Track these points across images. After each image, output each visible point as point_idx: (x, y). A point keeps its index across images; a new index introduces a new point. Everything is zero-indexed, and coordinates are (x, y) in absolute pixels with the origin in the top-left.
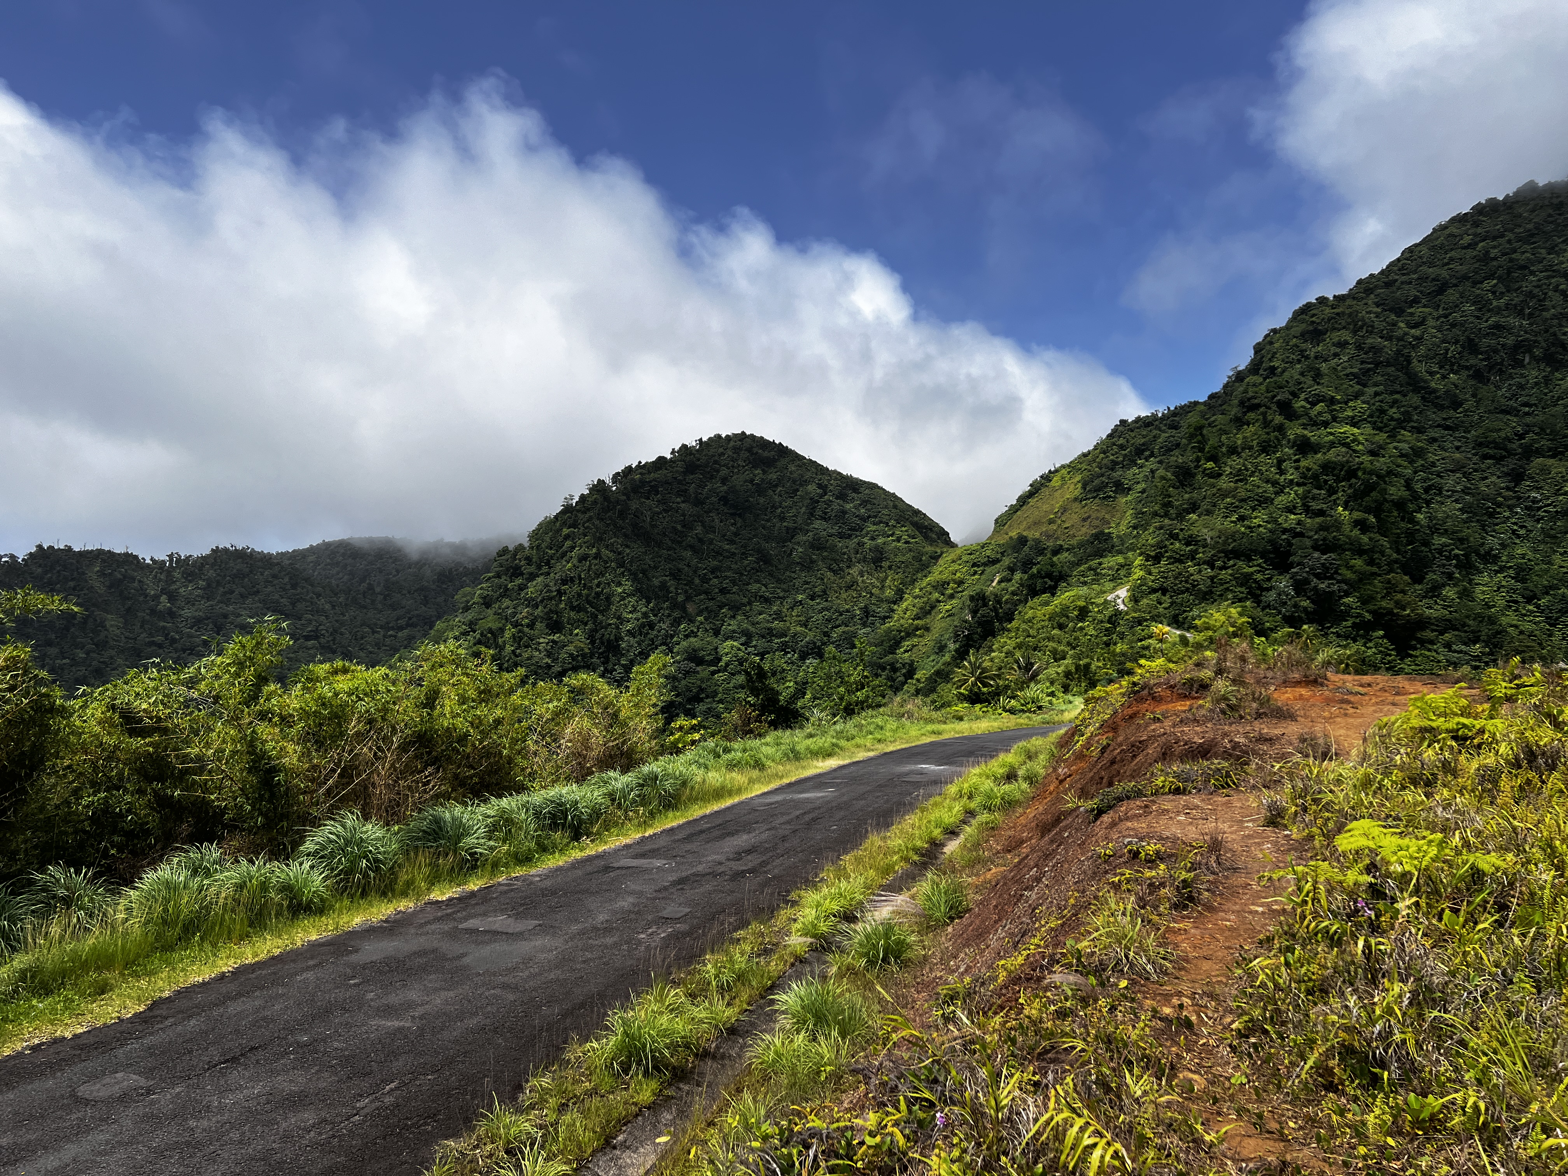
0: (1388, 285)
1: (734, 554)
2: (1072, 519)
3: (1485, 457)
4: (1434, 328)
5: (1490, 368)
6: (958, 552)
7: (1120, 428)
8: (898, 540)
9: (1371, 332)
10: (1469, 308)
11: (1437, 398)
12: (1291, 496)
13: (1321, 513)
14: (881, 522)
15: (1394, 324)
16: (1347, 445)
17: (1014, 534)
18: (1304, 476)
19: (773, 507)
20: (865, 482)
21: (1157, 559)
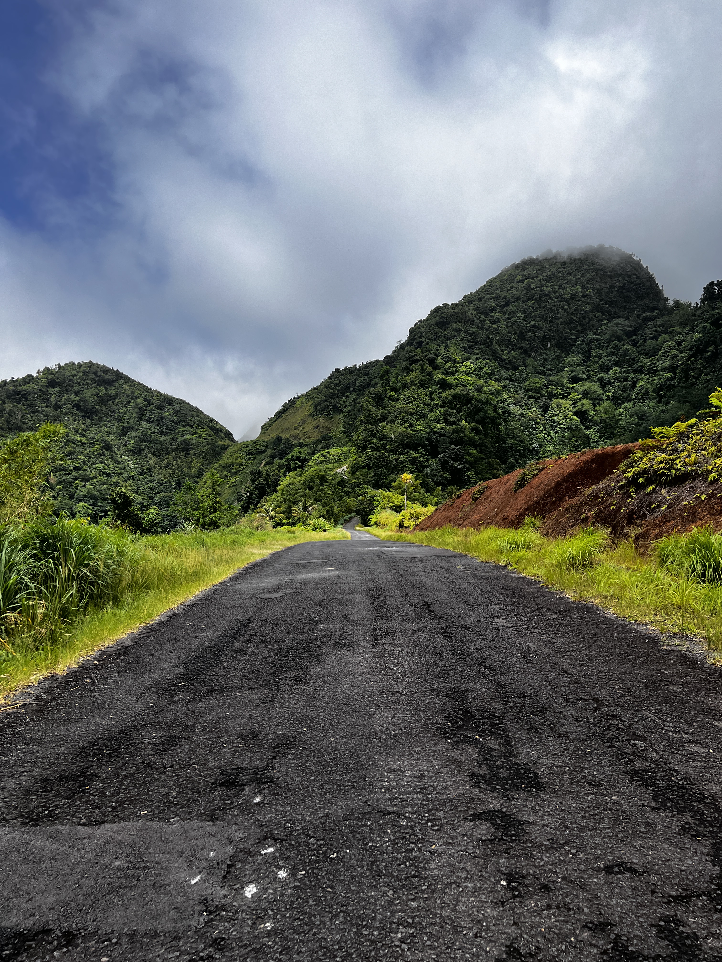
0: (480, 299)
1: (84, 443)
2: (309, 427)
3: (530, 397)
4: (504, 324)
5: (532, 348)
6: (239, 446)
7: (336, 374)
8: (200, 437)
9: (473, 325)
10: (520, 315)
11: (506, 364)
12: (437, 413)
13: (454, 423)
14: (188, 425)
15: (484, 321)
16: (464, 386)
17: (273, 435)
18: (444, 402)
19: (112, 412)
20: (177, 399)
21: (364, 448)
